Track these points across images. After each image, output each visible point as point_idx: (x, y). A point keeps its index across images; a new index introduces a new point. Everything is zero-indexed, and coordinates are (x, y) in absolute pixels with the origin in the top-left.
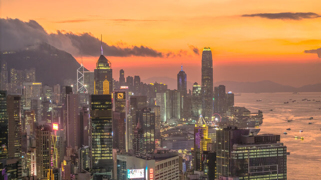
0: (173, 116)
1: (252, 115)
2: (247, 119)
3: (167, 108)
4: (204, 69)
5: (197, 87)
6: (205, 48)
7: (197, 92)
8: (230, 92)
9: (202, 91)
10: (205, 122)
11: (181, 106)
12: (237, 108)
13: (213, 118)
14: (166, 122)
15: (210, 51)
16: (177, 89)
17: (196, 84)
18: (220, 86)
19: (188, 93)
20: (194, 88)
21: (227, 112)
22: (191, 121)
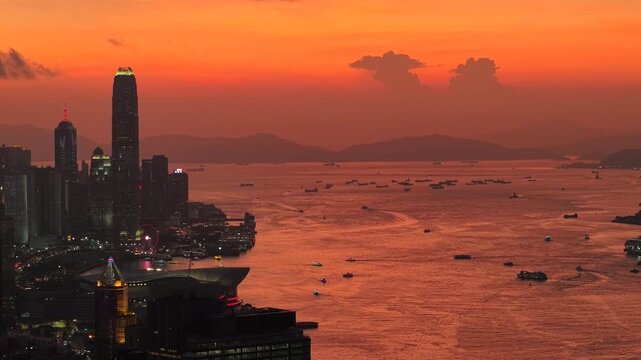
0: (44, 229)
1: (232, 223)
2: (218, 236)
3: (29, 211)
4: (117, 118)
5: (101, 161)
6: (120, 70)
7: (101, 172)
8: (179, 171)
9: (112, 169)
10: (120, 275)
11: (63, 205)
12: (195, 205)
13: (138, 233)
14: (28, 246)
15: (133, 76)
16: (53, 166)
17: (98, 152)
18: (156, 158)
19: (80, 168)
20: (96, 163)
21: (172, 218)
22: (88, 243)
